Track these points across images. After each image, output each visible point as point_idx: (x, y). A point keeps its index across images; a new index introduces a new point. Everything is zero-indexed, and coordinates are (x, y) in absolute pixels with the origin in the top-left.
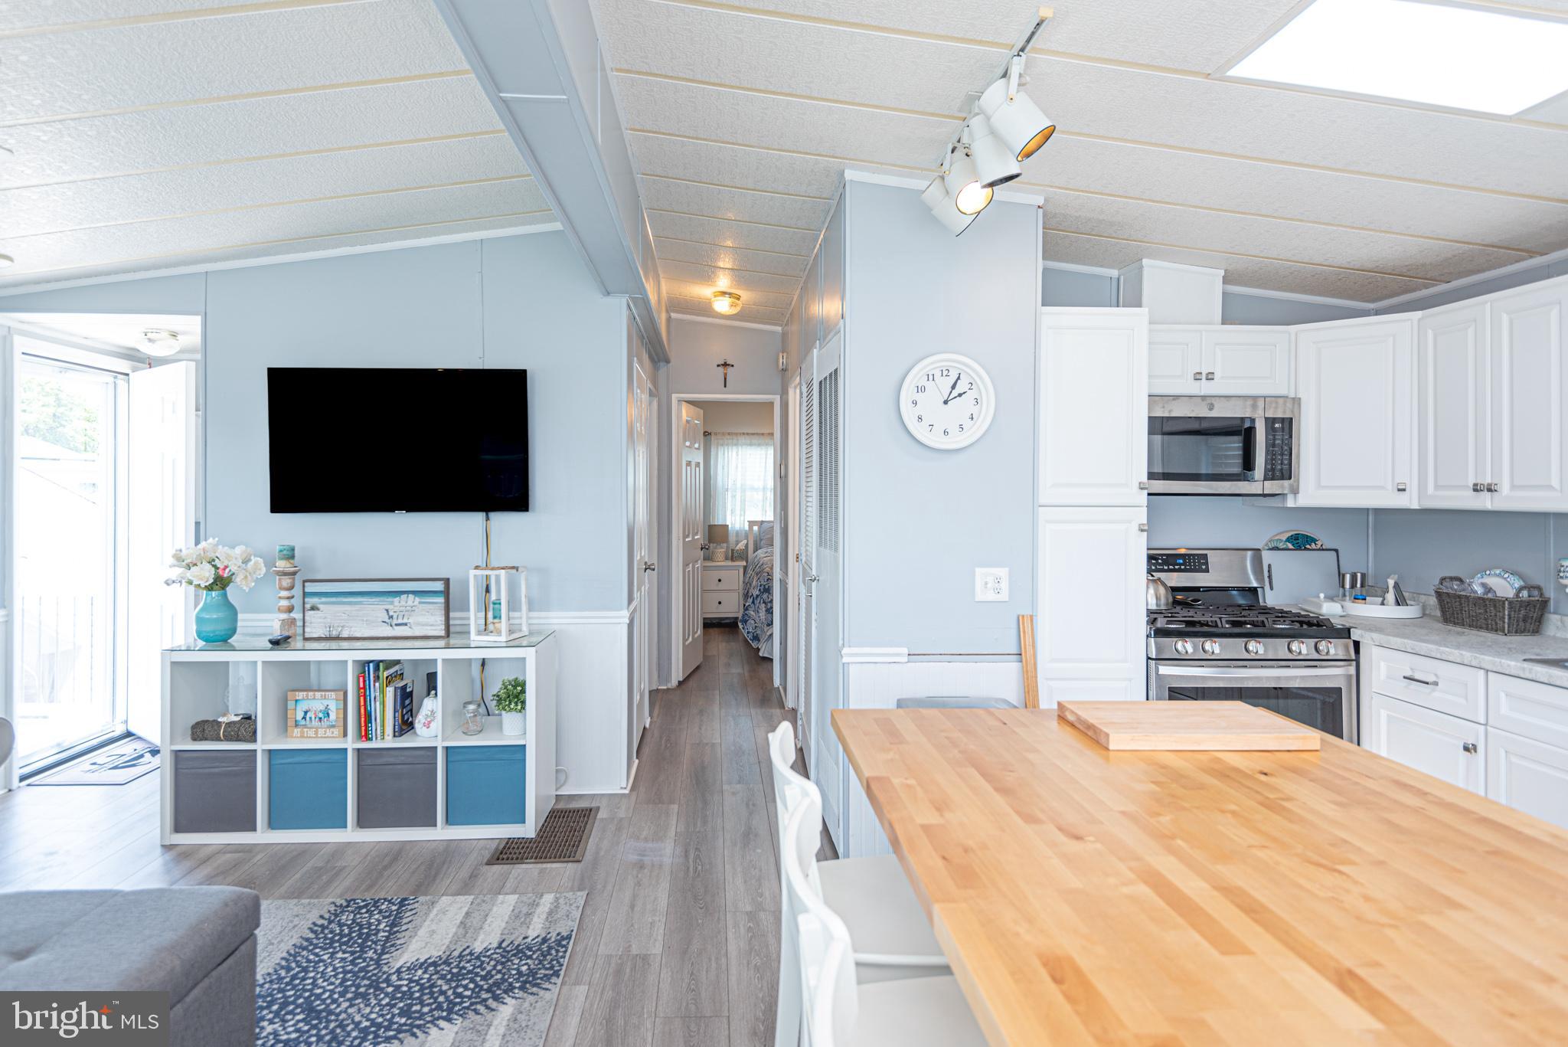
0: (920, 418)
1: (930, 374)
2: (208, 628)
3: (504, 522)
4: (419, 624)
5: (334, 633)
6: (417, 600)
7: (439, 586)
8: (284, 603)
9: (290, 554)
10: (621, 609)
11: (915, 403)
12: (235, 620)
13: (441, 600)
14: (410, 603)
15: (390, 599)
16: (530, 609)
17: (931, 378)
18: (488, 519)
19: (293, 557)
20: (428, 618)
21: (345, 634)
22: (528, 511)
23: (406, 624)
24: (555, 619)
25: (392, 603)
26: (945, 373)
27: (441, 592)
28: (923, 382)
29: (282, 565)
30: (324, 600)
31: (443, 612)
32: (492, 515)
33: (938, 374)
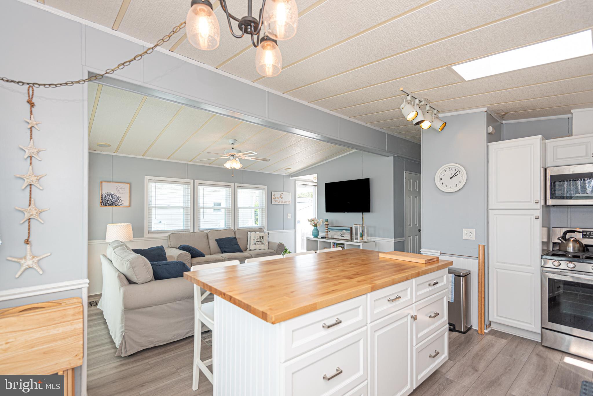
0: (443, 184)
1: (446, 170)
2: (314, 234)
3: (366, 215)
4: (346, 237)
5: (333, 237)
6: (346, 231)
7: (349, 229)
8: (326, 230)
9: (327, 220)
10: (392, 238)
11: (441, 179)
12: (318, 233)
13: (350, 232)
14: (344, 232)
15: (341, 231)
16: (368, 235)
17: (446, 171)
18: (363, 214)
19: (328, 221)
20: (347, 236)
21: (334, 238)
22: (370, 212)
23: (344, 236)
24: (377, 239)
25: (341, 232)
26: (451, 169)
27: (349, 230)
28: (444, 172)
29: (326, 223)
30: (331, 230)
31: (350, 234)
32: (364, 213)
33: (448, 170)
